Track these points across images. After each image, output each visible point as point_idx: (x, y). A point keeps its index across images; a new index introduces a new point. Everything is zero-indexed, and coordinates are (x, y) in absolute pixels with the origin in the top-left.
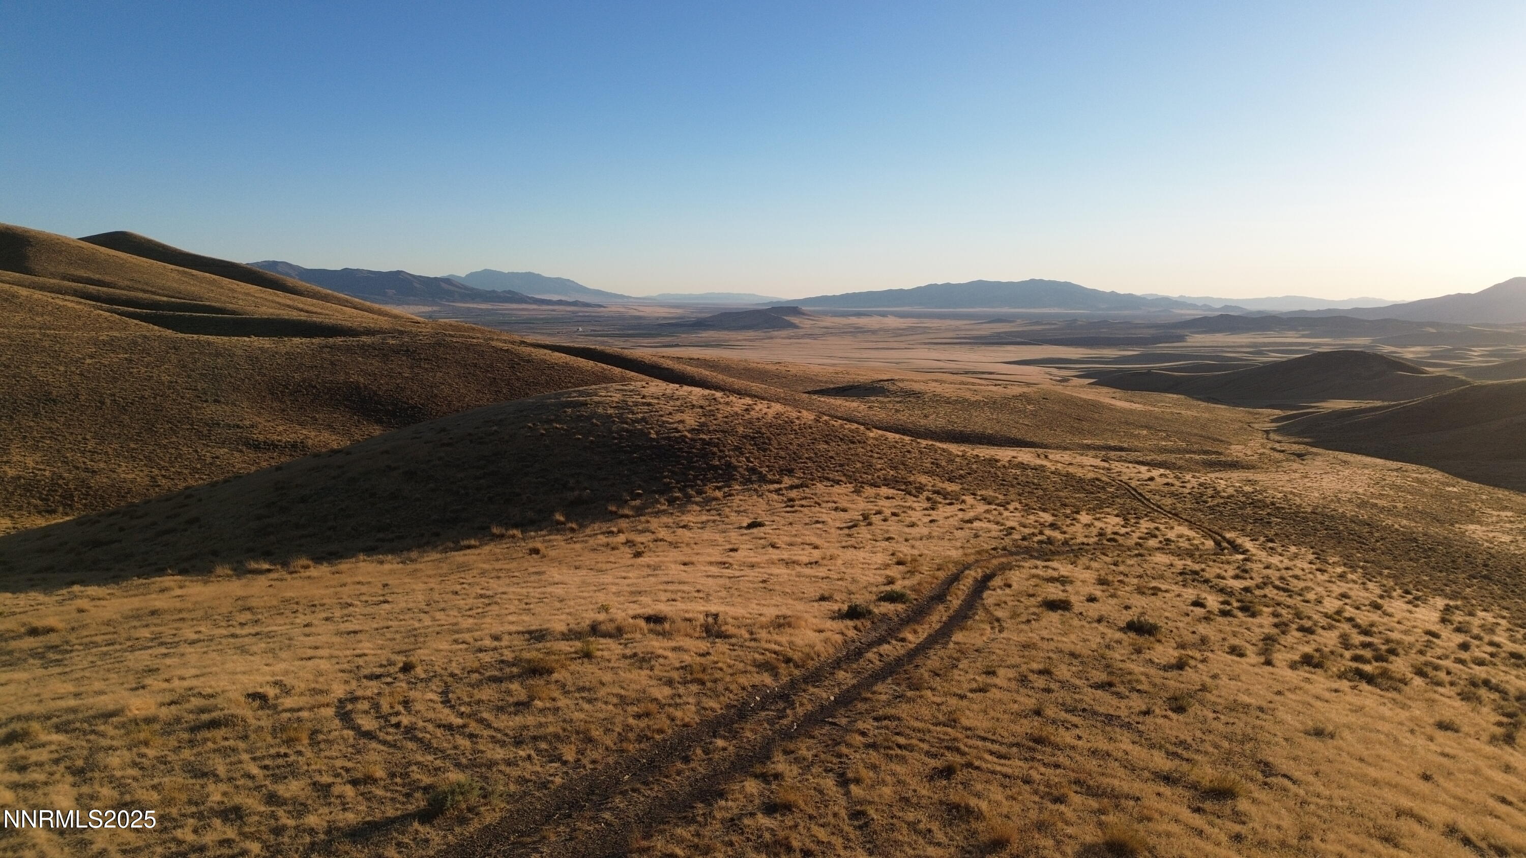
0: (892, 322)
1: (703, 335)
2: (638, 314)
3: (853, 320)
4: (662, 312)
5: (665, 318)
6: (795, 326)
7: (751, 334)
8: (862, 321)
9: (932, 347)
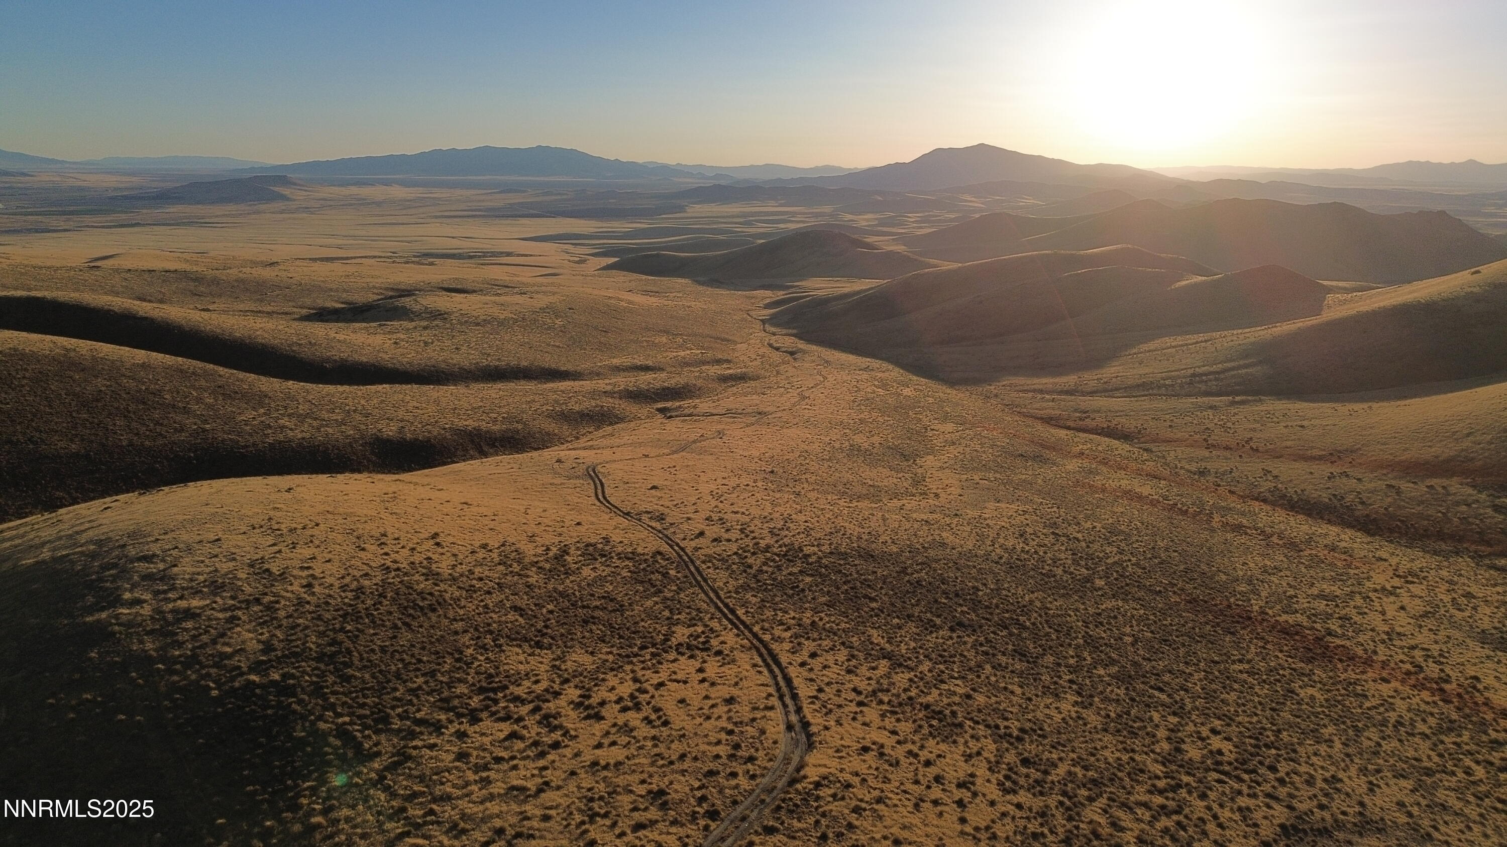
0: (398, 192)
1: (172, 210)
2: (79, 183)
3: (354, 190)
4: (111, 181)
5: (115, 189)
6: (284, 198)
7: (231, 208)
8: (365, 191)
9: (444, 220)
